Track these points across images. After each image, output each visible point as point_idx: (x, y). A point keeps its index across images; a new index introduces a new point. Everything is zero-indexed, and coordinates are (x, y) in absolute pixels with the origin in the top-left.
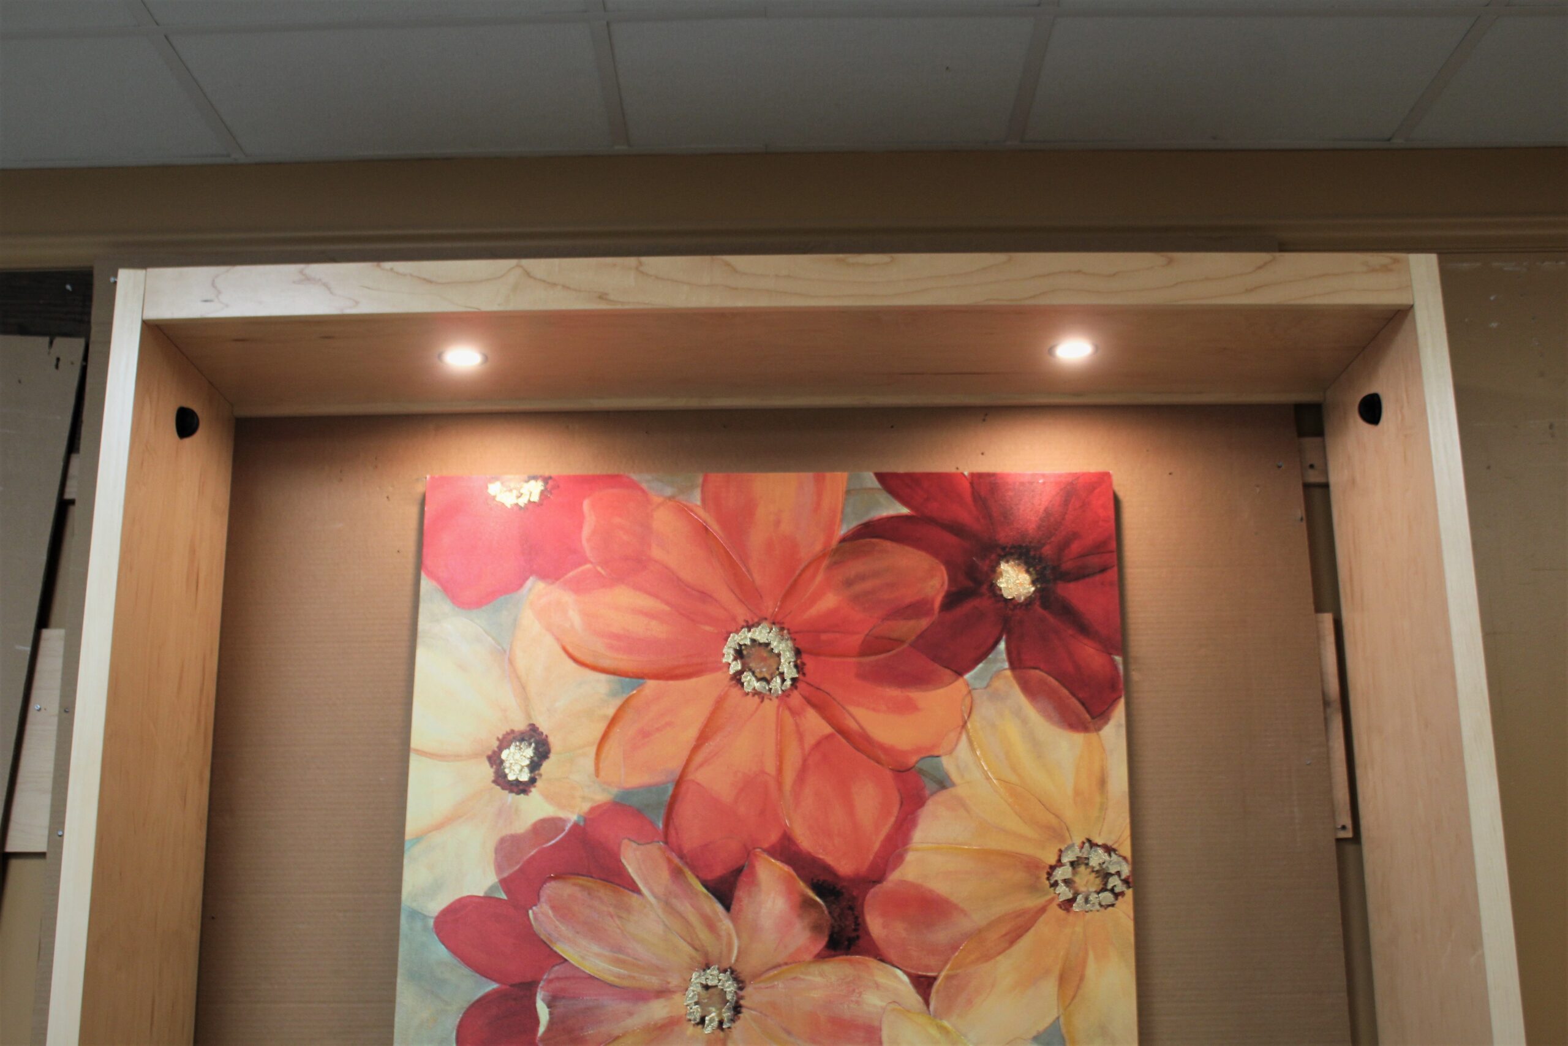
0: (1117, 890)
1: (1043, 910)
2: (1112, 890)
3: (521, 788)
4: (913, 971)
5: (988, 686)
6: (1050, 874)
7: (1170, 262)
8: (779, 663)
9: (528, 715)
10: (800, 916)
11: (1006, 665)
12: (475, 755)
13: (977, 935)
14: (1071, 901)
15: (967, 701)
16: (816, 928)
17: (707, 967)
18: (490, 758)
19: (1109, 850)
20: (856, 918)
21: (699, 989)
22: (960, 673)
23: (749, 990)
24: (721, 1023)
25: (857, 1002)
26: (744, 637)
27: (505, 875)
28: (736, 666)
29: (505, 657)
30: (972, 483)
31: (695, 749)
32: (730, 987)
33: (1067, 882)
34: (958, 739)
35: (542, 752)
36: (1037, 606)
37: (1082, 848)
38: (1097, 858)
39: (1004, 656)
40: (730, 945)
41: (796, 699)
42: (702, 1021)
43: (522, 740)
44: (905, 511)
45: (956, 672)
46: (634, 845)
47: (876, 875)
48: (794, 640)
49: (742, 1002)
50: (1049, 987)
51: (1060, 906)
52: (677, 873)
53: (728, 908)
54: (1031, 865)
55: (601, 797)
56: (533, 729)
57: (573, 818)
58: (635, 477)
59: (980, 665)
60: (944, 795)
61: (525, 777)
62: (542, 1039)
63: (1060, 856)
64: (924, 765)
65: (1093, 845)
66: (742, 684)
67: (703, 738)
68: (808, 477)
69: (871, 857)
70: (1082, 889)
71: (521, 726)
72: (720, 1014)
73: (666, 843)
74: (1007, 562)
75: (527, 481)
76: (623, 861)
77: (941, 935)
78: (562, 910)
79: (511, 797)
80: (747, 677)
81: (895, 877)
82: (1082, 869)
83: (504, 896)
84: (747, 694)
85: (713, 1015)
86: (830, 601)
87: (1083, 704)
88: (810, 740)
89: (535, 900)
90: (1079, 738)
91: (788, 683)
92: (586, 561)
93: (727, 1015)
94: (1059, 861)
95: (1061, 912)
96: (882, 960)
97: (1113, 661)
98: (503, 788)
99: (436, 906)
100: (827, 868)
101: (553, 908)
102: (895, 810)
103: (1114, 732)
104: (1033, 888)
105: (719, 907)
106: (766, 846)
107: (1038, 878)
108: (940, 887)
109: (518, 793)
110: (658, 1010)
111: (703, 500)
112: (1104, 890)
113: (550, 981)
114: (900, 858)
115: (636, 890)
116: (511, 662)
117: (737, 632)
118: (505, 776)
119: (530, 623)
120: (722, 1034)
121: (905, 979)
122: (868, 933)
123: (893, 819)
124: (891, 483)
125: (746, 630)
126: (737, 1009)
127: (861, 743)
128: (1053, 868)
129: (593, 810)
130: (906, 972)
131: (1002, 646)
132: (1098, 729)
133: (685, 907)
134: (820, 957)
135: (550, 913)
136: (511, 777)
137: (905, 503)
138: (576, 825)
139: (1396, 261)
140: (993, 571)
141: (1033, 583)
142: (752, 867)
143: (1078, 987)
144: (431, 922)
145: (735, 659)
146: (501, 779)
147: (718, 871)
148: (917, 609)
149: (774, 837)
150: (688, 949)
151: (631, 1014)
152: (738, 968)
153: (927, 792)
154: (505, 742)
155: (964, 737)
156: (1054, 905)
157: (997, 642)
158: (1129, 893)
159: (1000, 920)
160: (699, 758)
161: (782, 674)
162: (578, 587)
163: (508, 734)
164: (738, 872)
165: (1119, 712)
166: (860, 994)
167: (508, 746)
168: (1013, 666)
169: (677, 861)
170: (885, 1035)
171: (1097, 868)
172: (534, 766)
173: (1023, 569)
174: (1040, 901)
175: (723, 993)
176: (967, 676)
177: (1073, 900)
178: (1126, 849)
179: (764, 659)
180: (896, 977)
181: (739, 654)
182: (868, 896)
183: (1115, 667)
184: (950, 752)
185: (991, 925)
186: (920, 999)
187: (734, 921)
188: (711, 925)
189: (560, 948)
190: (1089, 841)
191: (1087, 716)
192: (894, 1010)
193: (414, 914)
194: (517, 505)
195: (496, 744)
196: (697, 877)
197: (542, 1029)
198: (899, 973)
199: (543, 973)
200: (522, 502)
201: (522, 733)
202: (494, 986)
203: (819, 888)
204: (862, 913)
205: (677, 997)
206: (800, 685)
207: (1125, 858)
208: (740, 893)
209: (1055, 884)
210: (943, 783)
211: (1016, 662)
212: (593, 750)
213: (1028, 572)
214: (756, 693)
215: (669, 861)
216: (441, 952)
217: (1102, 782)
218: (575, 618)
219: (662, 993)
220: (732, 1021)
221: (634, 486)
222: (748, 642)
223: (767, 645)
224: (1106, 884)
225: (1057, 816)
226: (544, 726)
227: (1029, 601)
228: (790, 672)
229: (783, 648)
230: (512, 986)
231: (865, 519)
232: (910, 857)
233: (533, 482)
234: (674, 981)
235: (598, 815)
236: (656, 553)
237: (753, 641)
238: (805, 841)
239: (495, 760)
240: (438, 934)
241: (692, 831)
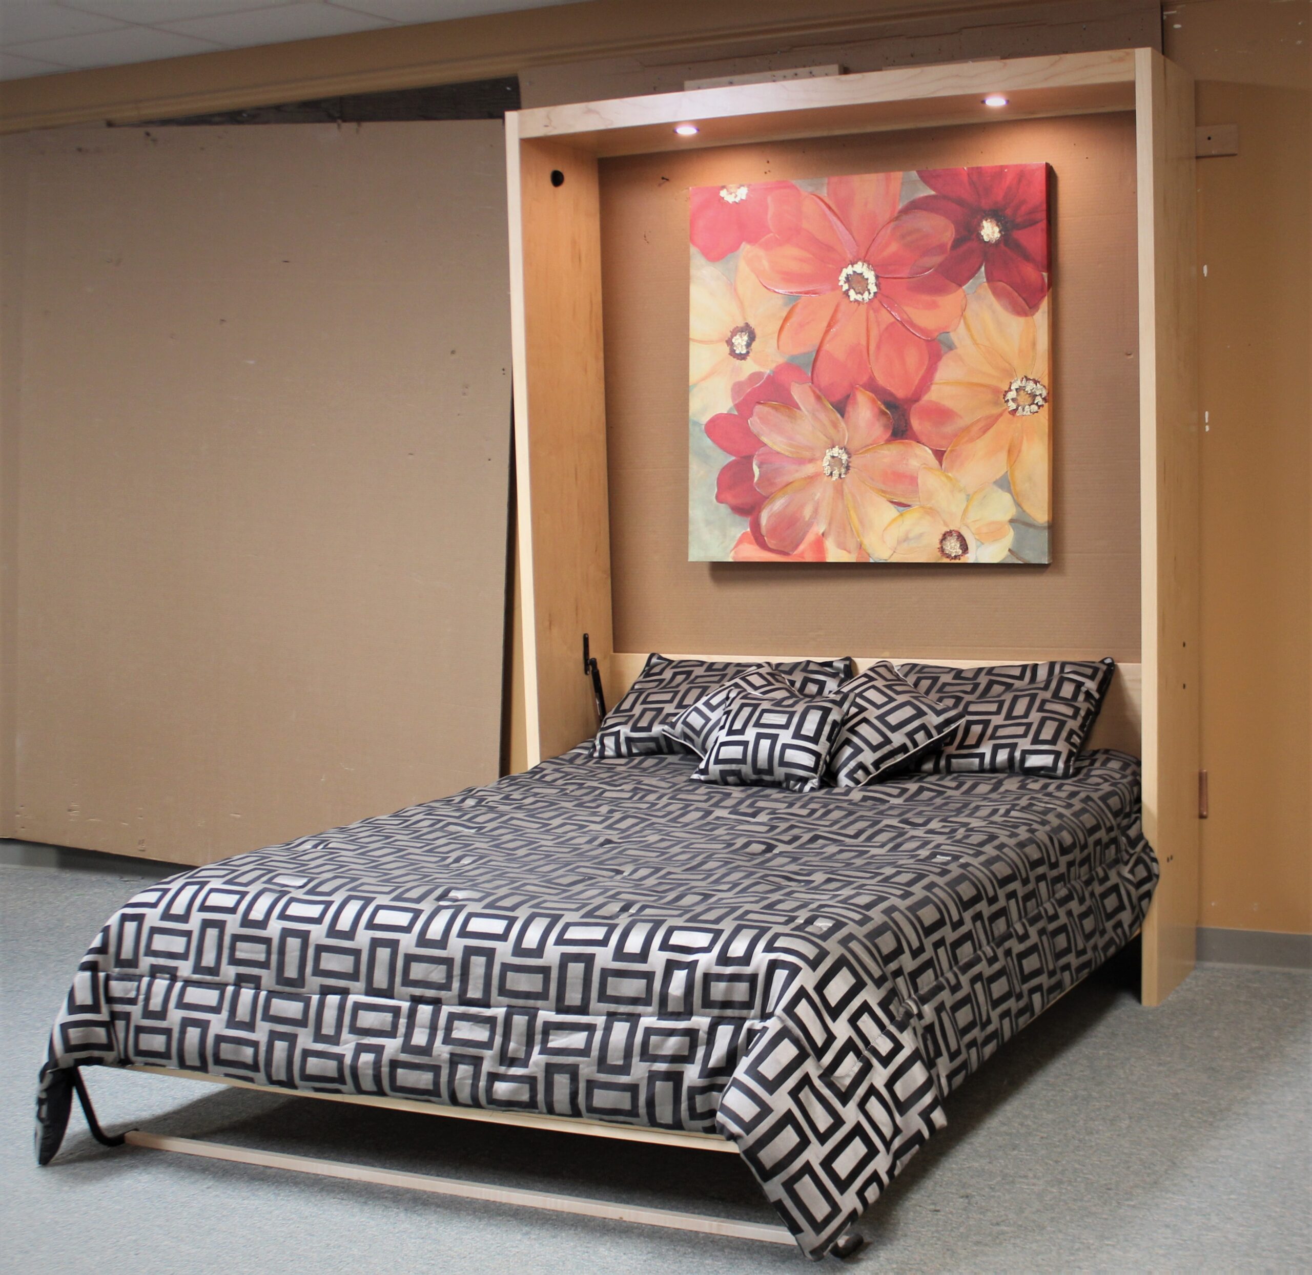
0: (1039, 404)
1: (1001, 415)
2: (1037, 404)
3: (742, 357)
4: (934, 448)
5: (975, 292)
6: (1005, 396)
7: (1005, 65)
8: (868, 284)
9: (745, 319)
10: (878, 420)
11: (985, 280)
12: (720, 341)
13: (967, 429)
14: (1015, 410)
15: (964, 302)
16: (886, 427)
17: (833, 447)
18: (727, 342)
19: (1036, 382)
20: (906, 420)
21: (829, 458)
22: (960, 286)
23: (854, 458)
24: (840, 475)
25: (906, 464)
26: (849, 270)
27: (737, 402)
28: (846, 287)
29: (733, 288)
30: (968, 175)
31: (827, 332)
32: (844, 457)
33: (1013, 400)
34: (960, 321)
35: (752, 337)
36: (1002, 245)
37: (1022, 381)
38: (1030, 386)
39: (984, 275)
40: (844, 435)
41: (876, 303)
42: (831, 474)
43: (742, 331)
44: (933, 193)
45: (958, 284)
46: (797, 385)
47: (916, 398)
48: (875, 270)
49: (850, 464)
50: (1003, 456)
51: (1009, 412)
52: (818, 398)
53: (843, 416)
54: (996, 391)
55: (780, 360)
56: (747, 325)
57: (768, 372)
58: (794, 182)
59: (971, 281)
60: (952, 352)
61: (744, 352)
62: (758, 483)
63: (1010, 386)
64: (942, 337)
65: (1028, 379)
66: (849, 296)
67: (830, 326)
68: (881, 176)
69: (914, 388)
70: (1021, 403)
71: (741, 324)
72: (839, 471)
73: (812, 383)
74: (986, 220)
75: (739, 188)
76: (793, 394)
77: (949, 429)
78: (763, 419)
79: (738, 362)
80: (852, 293)
81: (926, 398)
82: (1022, 392)
83: (736, 413)
84: (851, 302)
85: (836, 472)
86: (894, 247)
87: (1024, 299)
88: (883, 326)
89: (751, 415)
90: (1022, 320)
91: (872, 295)
92: (769, 232)
93: (843, 471)
94: (1010, 388)
95: (1011, 416)
96: (918, 442)
97: (1042, 275)
98: (734, 357)
99: (705, 419)
100: (891, 394)
101: (760, 418)
102: (926, 362)
103: (1041, 317)
104: (996, 403)
105: (839, 416)
106: (861, 383)
107: (999, 397)
108: (948, 403)
109: (741, 360)
110: (809, 469)
111: (828, 194)
112: (1033, 403)
113: (759, 455)
114: (928, 388)
115: (799, 408)
116: (735, 290)
117: (846, 267)
118: (735, 351)
119: (743, 266)
120: (840, 481)
121: (930, 452)
122: (911, 427)
123: (925, 367)
124: (926, 178)
125: (850, 266)
126: (848, 468)
127: (906, 324)
128: (1006, 392)
129: (777, 367)
130: (930, 449)
131: (983, 269)
132: (1033, 315)
133: (822, 416)
134: (888, 441)
135: (758, 421)
136: (737, 352)
137: (934, 189)
138: (769, 376)
139: (1128, 54)
140: (979, 227)
141: (1000, 232)
142: (855, 395)
143: (1018, 456)
144: (703, 427)
145: (845, 282)
146: (733, 353)
147: (838, 397)
148: (941, 247)
149: (865, 379)
150: (825, 439)
151: (797, 471)
152: (848, 447)
153: (942, 352)
154: (734, 333)
155: (962, 321)
156: (1007, 412)
157: (980, 267)
158: (1046, 405)
159: (978, 421)
160: (829, 337)
161: (869, 290)
162: (767, 247)
163: (735, 328)
164: (848, 397)
165: (1044, 305)
166: (908, 460)
167: (735, 335)
168: (988, 280)
169: (818, 392)
170: (920, 481)
171: (1029, 392)
172: (748, 345)
173: (994, 223)
174: (999, 410)
175: (841, 460)
176: (964, 287)
177: (1017, 409)
178: (1045, 381)
179: (859, 282)
180: (926, 451)
181: (848, 279)
182: (913, 409)
183: (1043, 279)
184: (955, 330)
185: (973, 424)
186: (937, 462)
187: (846, 423)
188: (835, 425)
189: (764, 439)
190: (1026, 377)
191: (1027, 307)
192: (925, 468)
193: (696, 423)
194: (735, 202)
195: (729, 334)
196: (828, 400)
197: (756, 479)
198: (927, 449)
199: (756, 451)
200: (737, 200)
201: (742, 328)
202: (733, 458)
203: (889, 405)
204: (909, 418)
205: (819, 462)
206: (879, 296)
207: (1044, 386)
208: (849, 409)
209: (1008, 401)
210: (951, 347)
211: (990, 278)
212: (777, 335)
213: (997, 225)
214: (856, 301)
215: (814, 392)
216: (708, 442)
217: (1034, 344)
218: (765, 264)
219: (812, 460)
220: (845, 474)
221: (793, 187)
222: (852, 273)
223: (862, 274)
224: (1034, 400)
225: (1010, 364)
226: (752, 324)
227: (998, 242)
228: (873, 289)
229: (870, 275)
230: (742, 457)
231: (912, 199)
232: (934, 388)
233: (742, 188)
234: (818, 454)
235: (779, 370)
236: (805, 225)
237: (854, 272)
238: (881, 380)
239: (730, 343)
240: (706, 433)
241: (825, 378)
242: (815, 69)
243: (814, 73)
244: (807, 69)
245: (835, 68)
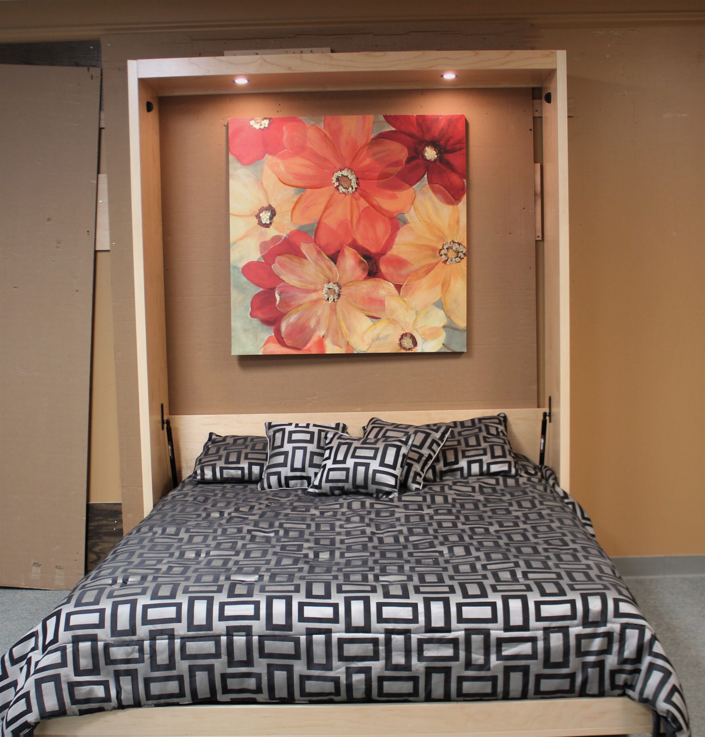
0: (461, 257)
1: (437, 263)
2: (460, 257)
3: (267, 226)
4: (395, 283)
5: (421, 190)
6: (440, 252)
7: (477, 54)
8: (351, 183)
9: (268, 202)
10: (359, 266)
11: (427, 183)
12: (251, 215)
13: (416, 271)
14: (446, 261)
15: (414, 195)
16: (364, 270)
17: (329, 282)
18: (256, 216)
19: (459, 244)
20: (377, 266)
21: (327, 289)
22: (411, 185)
23: (343, 289)
24: (334, 300)
25: (377, 293)
26: (339, 174)
27: (263, 254)
28: (337, 184)
29: (259, 182)
30: (416, 119)
31: (324, 211)
32: (337, 289)
33: (445, 254)
34: (411, 208)
35: (273, 213)
36: (438, 162)
37: (450, 243)
38: (455, 247)
39: (426, 179)
40: (336, 275)
41: (357, 195)
42: (328, 299)
43: (267, 210)
44: (393, 129)
45: (410, 185)
46: (305, 244)
47: (383, 253)
48: (356, 174)
49: (340, 293)
50: (439, 288)
51: (443, 262)
52: (319, 253)
53: (335, 263)
54: (434, 249)
55: (293, 228)
56: (270, 206)
57: (284, 235)
58: (301, 118)
59: (418, 183)
60: (406, 226)
61: (268, 222)
62: (278, 305)
63: (443, 246)
64: (399, 216)
65: (454, 242)
66: (339, 190)
67: (326, 208)
68: (360, 117)
69: (382, 247)
70: (450, 257)
71: (266, 205)
72: (334, 297)
73: (315, 243)
74: (428, 147)
75: (263, 120)
76: (301, 249)
77: (404, 272)
78: (282, 265)
79: (264, 229)
80: (340, 188)
81: (389, 253)
82: (450, 250)
83: (263, 261)
84: (341, 193)
85: (331, 297)
86: (368, 161)
87: (452, 196)
88: (361, 209)
89: (273, 262)
90: (450, 207)
91: (354, 189)
92: (284, 148)
93: (336, 297)
94: (443, 247)
95: (443, 264)
96: (385, 280)
97: (463, 181)
98: (261, 226)
99: (242, 264)
100: (368, 251)
101: (279, 264)
102: (390, 231)
103: (462, 205)
104: (434, 256)
105: (333, 263)
106: (347, 243)
107: (436, 253)
108: (404, 256)
109: (266, 228)
110: (314, 296)
111: (324, 126)
112: (457, 257)
113: (279, 288)
114: (391, 247)
115: (305, 258)
116: (261, 184)
117: (337, 172)
118: (262, 222)
119: (267, 170)
120: (334, 303)
121: (392, 285)
122: (380, 271)
123: (389, 234)
124: (389, 119)
125: (340, 171)
126: (339, 295)
127: (378, 209)
128: (441, 250)
129: (291, 232)
130: (393, 283)
131: (426, 176)
132: (457, 204)
133: (322, 264)
134: (365, 279)
135: (279, 266)
136: (264, 222)
137: (394, 126)
138: (285, 238)
139: (552, 53)
140: (423, 150)
141: (437, 154)
142: (343, 250)
143: (448, 288)
144: (240, 270)
145: (336, 181)
146: (260, 223)
147: (332, 252)
148: (397, 163)
149: (350, 240)
150: (323, 277)
151: (305, 297)
152: (339, 282)
153: (400, 225)
154: (261, 211)
155: (412, 207)
156: (441, 262)
157: (424, 175)
158: (465, 258)
159: (423, 267)
160: (325, 215)
161: (352, 187)
162: (283, 157)
163: (262, 208)
164: (339, 252)
165: (464, 199)
166: (378, 290)
167: (262, 212)
168: (429, 183)
169: (319, 249)
170: (386, 303)
171: (455, 250)
172: (271, 218)
173: (433, 149)
174: (437, 261)
175: (335, 290)
176: (414, 187)
177: (447, 260)
178: (465, 244)
179: (346, 181)
180: (390, 285)
181: (338, 179)
182: (381, 259)
183: (464, 183)
184: (408, 212)
185: (420, 268)
186: (397, 292)
187: (338, 268)
188: (330, 269)
189: (282, 277)
190: (453, 241)
191: (454, 200)
192: (389, 295)
193: (235, 267)
194: (260, 128)
195: (258, 211)
196: (326, 254)
197: (277, 303)
198: (391, 283)
199: (277, 285)
200: (262, 127)
201: (267, 207)
202: (262, 289)
203: (365, 257)
204: (379, 265)
205: (320, 292)
206: (358, 190)
207: (464, 247)
208: (339, 259)
209: (441, 255)
210: (405, 222)
211: (430, 182)
212: (290, 213)
213: (435, 150)
214: (343, 193)
215: (316, 249)
216: (244, 279)
217: (458, 222)
218: (282, 168)
219: (315, 291)
220: (338, 299)
221: (300, 121)
222: (340, 176)
223: (347, 176)
224: (458, 255)
225: (443, 233)
226: (274, 205)
227: (435, 160)
228: (355, 186)
229: (352, 178)
230: (268, 289)
231: (379, 132)
232: (394, 247)
233: (265, 120)
234: (319, 287)
235: (293, 234)
236: (309, 145)
237: (342, 175)
238: (360, 242)
239: (258, 217)
240: (243, 273)
241: (323, 239)
242: (314, 49)
243: (313, 52)
244: (310, 49)
245: (329, 49)
